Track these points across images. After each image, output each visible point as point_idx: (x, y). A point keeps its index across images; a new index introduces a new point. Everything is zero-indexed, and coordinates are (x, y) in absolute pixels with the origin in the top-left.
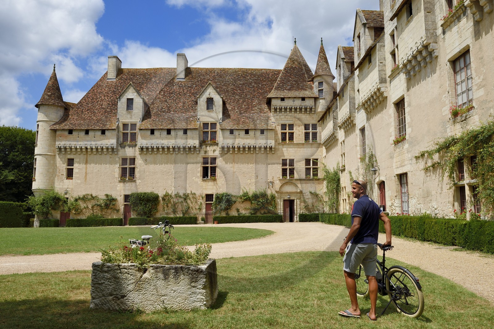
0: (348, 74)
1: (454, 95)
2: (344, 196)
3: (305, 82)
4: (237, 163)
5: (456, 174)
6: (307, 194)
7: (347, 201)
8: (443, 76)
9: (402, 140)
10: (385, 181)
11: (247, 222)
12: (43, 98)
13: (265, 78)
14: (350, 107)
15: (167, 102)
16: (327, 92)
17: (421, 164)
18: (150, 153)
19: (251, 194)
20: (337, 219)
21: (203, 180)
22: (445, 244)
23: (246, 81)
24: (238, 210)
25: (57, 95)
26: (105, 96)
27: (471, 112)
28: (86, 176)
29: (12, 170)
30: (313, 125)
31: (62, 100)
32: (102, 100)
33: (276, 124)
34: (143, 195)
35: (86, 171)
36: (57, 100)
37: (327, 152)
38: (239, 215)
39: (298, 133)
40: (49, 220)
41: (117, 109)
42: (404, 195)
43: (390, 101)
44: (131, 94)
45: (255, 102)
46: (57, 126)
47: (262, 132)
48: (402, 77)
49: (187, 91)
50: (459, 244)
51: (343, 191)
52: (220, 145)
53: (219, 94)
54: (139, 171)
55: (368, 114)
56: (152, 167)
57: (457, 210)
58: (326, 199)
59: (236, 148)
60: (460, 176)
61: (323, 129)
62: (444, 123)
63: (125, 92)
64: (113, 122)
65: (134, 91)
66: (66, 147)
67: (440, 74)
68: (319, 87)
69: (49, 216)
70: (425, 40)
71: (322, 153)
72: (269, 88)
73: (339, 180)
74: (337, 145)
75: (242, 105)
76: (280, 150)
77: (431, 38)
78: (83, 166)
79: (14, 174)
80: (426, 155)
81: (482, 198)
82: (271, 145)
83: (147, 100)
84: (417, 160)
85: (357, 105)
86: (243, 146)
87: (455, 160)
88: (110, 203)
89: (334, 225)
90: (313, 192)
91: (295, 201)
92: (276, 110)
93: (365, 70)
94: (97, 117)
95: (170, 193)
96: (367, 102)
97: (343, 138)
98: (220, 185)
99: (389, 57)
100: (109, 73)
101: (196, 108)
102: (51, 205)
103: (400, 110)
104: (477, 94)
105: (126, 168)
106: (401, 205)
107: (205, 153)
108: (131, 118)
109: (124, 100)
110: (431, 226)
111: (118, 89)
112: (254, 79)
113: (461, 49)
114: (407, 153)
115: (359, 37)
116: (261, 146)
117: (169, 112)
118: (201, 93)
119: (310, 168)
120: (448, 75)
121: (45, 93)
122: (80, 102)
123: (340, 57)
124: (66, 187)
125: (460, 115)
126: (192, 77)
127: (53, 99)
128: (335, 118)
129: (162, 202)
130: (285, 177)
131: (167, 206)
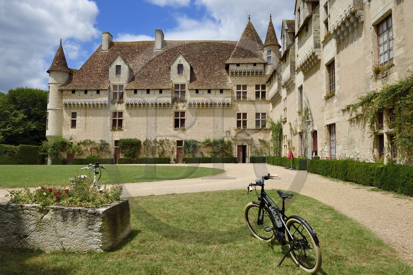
0: (290, 42)
1: (377, 55)
2: (285, 142)
3: (257, 51)
4: (202, 116)
5: (377, 124)
6: (256, 141)
7: (288, 147)
8: (367, 39)
9: (332, 96)
10: (317, 131)
11: (209, 163)
12: (53, 65)
13: (225, 48)
14: (291, 70)
15: (147, 68)
16: (274, 58)
17: (347, 116)
18: (134, 108)
19: (212, 141)
20: (279, 161)
21: (175, 130)
22: (364, 185)
23: (209, 50)
24: (202, 153)
25: (63, 63)
26: (99, 64)
27: (391, 69)
28: (86, 126)
29: (35, 121)
30: (262, 85)
31: (67, 67)
32: (98, 67)
33: (232, 85)
34: (128, 141)
35: (86, 122)
36: (63, 67)
37: (273, 107)
38: (203, 157)
39: (250, 92)
40: (58, 159)
41: (108, 74)
42: (332, 142)
43: (323, 63)
44: (119, 62)
45: (216, 67)
46: (64, 87)
47: (221, 91)
48: (333, 42)
49: (163, 59)
50: (376, 185)
51: (285, 139)
52: (188, 102)
53: (187, 61)
54: (126, 122)
55: (305, 75)
56: (135, 119)
57: (376, 156)
58: (271, 145)
59: (201, 104)
60: (380, 126)
61: (270, 89)
62: (367, 80)
63: (114, 60)
64: (106, 84)
65: (121, 59)
66: (70, 103)
67: (365, 37)
68: (268, 55)
69: (59, 156)
70: (352, 8)
71: (269, 108)
72: (228, 56)
73: (281, 130)
74: (280, 101)
75: (206, 70)
76: (236, 105)
77: (357, 6)
78: (83, 118)
79: (36, 124)
80: (351, 108)
81: (398, 145)
82: (228, 102)
83: (132, 67)
84: (343, 112)
85: (297, 68)
86: (206, 103)
87: (375, 112)
88: (104, 147)
89: (277, 166)
90: (261, 139)
91: (247, 146)
92: (232, 73)
93: (303, 38)
94: (93, 80)
95: (149, 139)
96: (304, 65)
97: (286, 96)
98: (188, 133)
99: (323, 26)
100: (103, 46)
101: (170, 72)
102: (60, 148)
103: (331, 70)
104: (397, 53)
105: (116, 120)
106: (329, 151)
107: (176, 108)
108: (119, 80)
109: (113, 67)
110: (353, 168)
111: (110, 58)
112: (216, 49)
113: (384, 13)
114: (336, 107)
115: (299, 11)
116: (220, 103)
117: (149, 76)
118: (174, 61)
119: (260, 121)
120: (372, 38)
121: (54, 62)
122: (81, 69)
123: (284, 28)
124: (71, 134)
125: (382, 72)
126: (167, 48)
127: (60, 67)
128: (280, 80)
129: (143, 146)
130: (239, 127)
131: (147, 149)
